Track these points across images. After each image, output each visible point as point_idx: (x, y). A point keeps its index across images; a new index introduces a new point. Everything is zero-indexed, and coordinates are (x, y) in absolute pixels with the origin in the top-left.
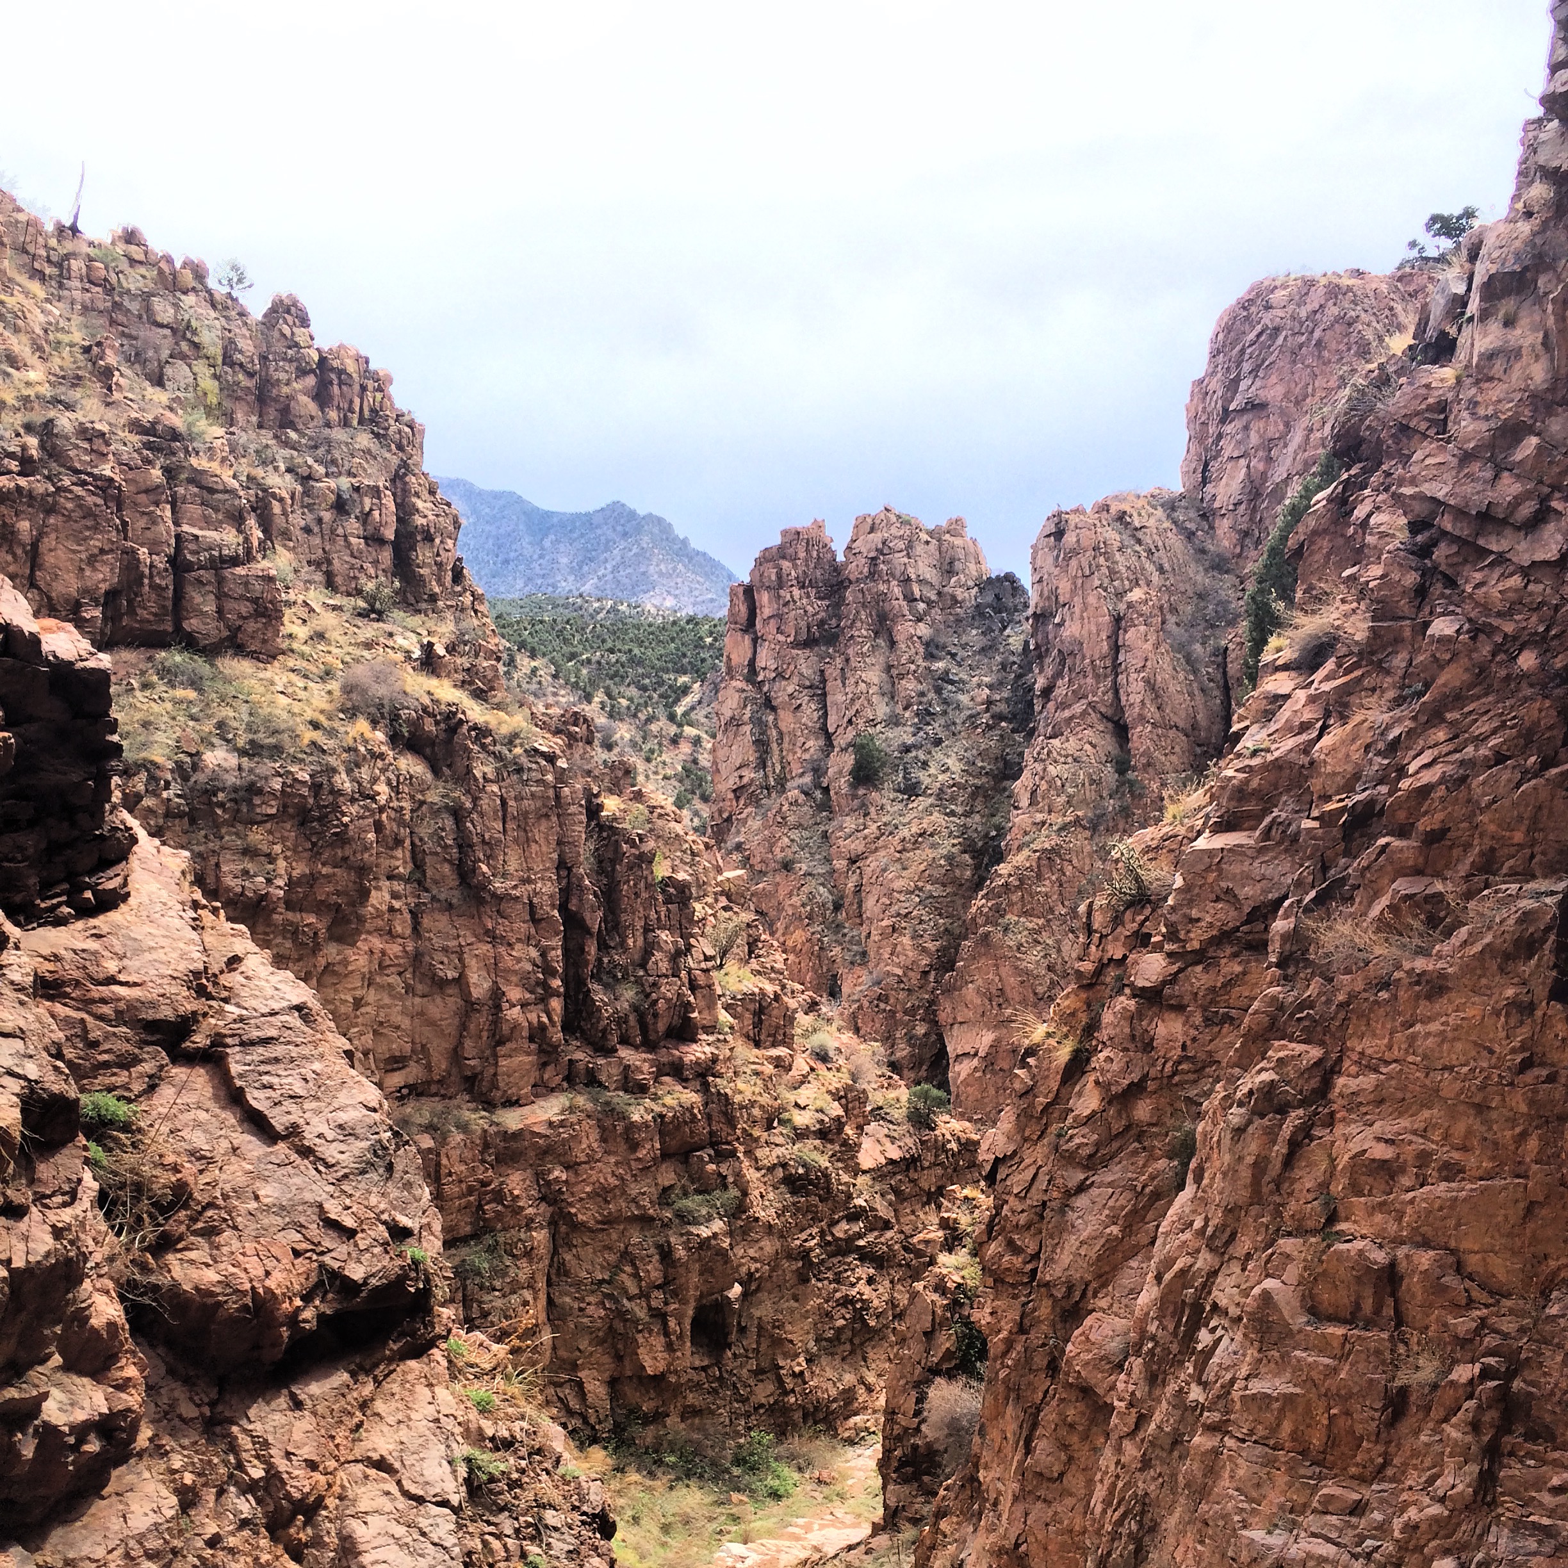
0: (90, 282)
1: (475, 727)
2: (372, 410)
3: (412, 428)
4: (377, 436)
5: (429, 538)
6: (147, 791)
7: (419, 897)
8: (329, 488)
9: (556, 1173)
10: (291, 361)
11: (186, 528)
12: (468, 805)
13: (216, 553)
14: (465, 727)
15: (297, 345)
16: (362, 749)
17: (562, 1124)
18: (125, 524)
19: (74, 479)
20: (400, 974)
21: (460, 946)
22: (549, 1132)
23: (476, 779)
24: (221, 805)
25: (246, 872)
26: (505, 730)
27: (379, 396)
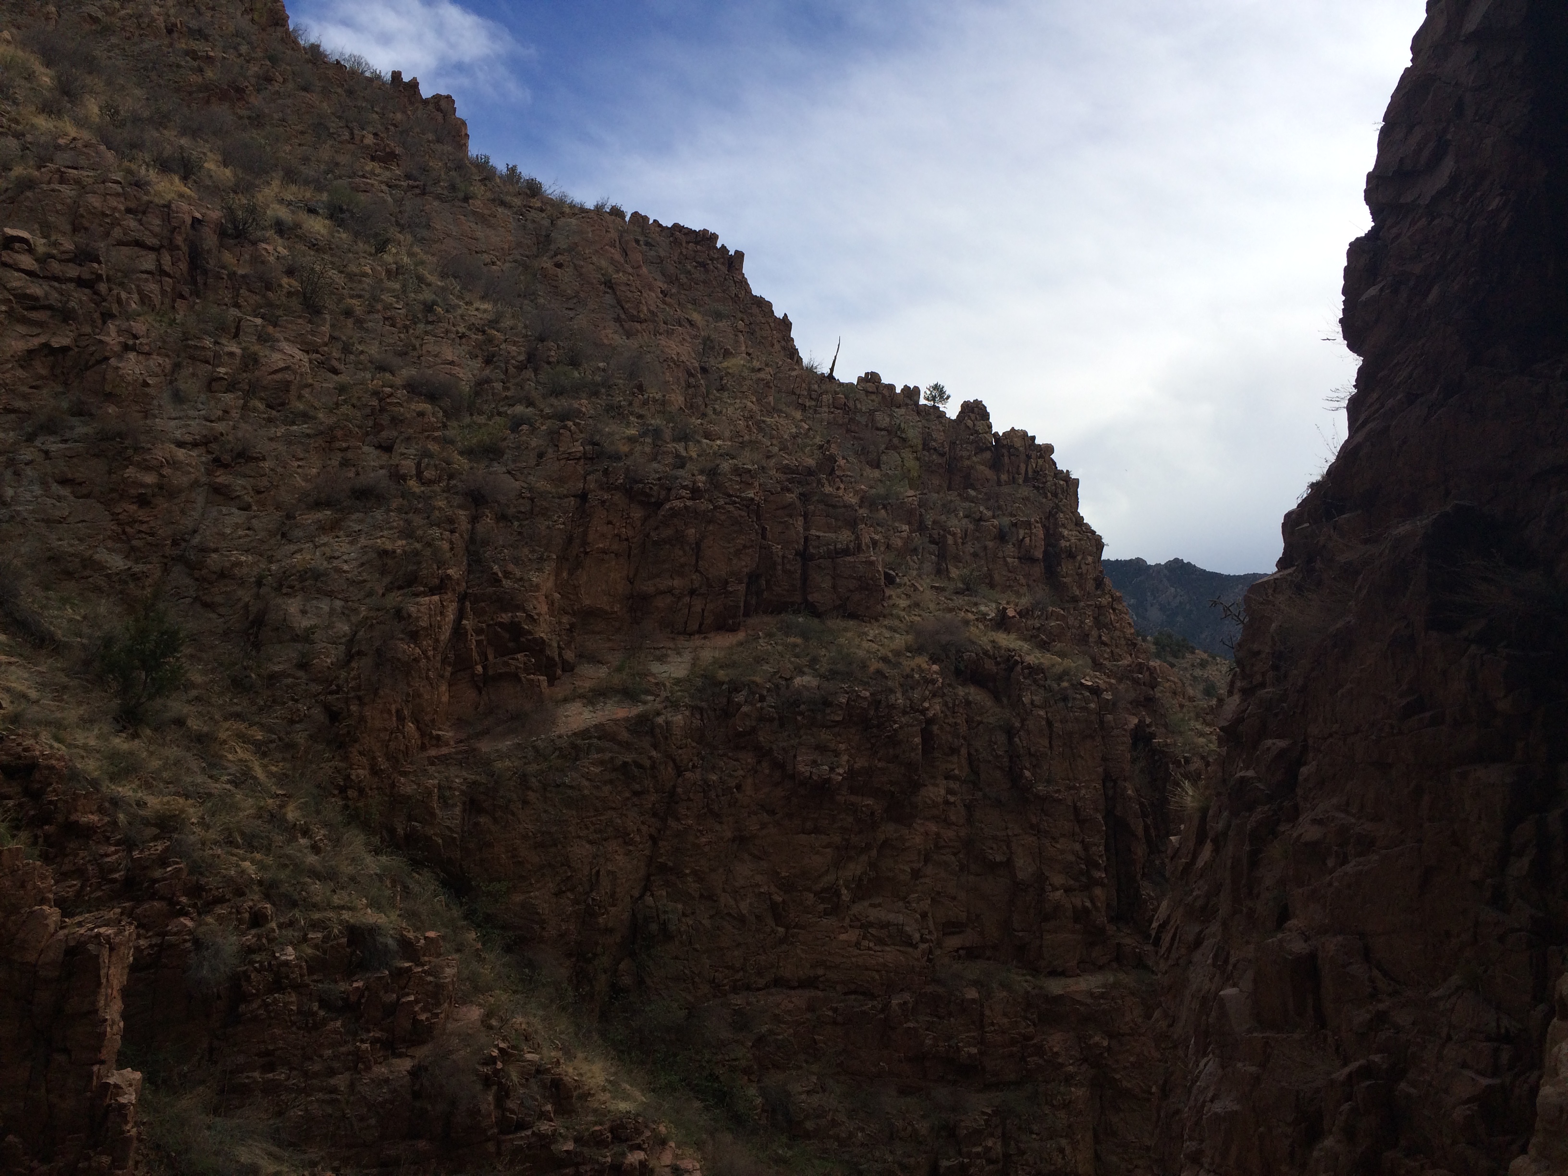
0: (835, 407)
1: (1029, 667)
2: (1034, 472)
3: (1067, 482)
4: (1037, 488)
5: (1071, 556)
6: (746, 701)
7: (973, 795)
8: (992, 525)
9: (1097, 1039)
10: (972, 443)
11: (813, 532)
12: (1018, 725)
13: (832, 547)
14: (1020, 666)
15: (977, 432)
16: (917, 676)
17: (1102, 996)
18: (764, 529)
19: (727, 500)
20: (955, 854)
21: (1008, 836)
22: (1089, 1001)
23: (1024, 705)
24: (801, 713)
25: (814, 762)
26: (1058, 669)
27: (1040, 461)
